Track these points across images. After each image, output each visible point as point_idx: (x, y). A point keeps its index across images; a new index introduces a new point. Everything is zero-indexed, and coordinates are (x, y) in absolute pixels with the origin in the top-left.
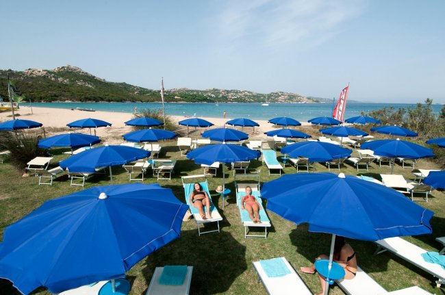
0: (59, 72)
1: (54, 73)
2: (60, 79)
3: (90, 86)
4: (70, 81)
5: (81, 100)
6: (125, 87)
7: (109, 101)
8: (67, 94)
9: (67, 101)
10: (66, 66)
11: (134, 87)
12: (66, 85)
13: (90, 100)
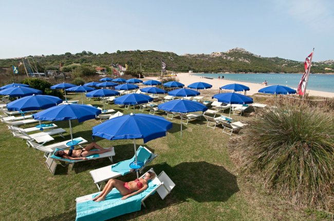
0: (229, 53)
1: (226, 54)
2: (229, 58)
3: (247, 61)
4: (235, 59)
5: (235, 72)
6: (277, 60)
7: (256, 72)
8: (228, 68)
9: (226, 73)
10: (235, 48)
11: (285, 60)
12: (231, 62)
13: (241, 71)
